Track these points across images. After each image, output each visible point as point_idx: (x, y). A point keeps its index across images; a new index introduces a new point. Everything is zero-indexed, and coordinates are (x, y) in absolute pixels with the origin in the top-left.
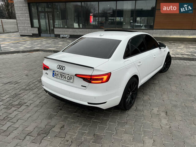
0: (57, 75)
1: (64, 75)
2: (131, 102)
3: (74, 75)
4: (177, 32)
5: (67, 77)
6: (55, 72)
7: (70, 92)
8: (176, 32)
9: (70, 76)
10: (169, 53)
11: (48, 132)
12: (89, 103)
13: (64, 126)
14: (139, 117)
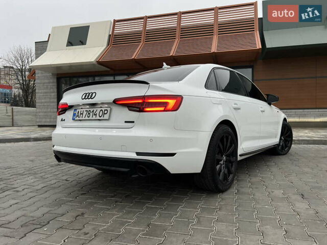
0: (81, 114)
1: (93, 111)
2: (225, 178)
3: (112, 101)
4: (294, 113)
5: (98, 113)
6: (78, 110)
7: (101, 138)
8: (291, 113)
9: (103, 109)
10: (285, 119)
11: (46, 222)
12: (138, 154)
13: (83, 214)
14: (246, 200)
